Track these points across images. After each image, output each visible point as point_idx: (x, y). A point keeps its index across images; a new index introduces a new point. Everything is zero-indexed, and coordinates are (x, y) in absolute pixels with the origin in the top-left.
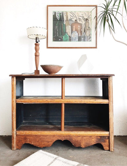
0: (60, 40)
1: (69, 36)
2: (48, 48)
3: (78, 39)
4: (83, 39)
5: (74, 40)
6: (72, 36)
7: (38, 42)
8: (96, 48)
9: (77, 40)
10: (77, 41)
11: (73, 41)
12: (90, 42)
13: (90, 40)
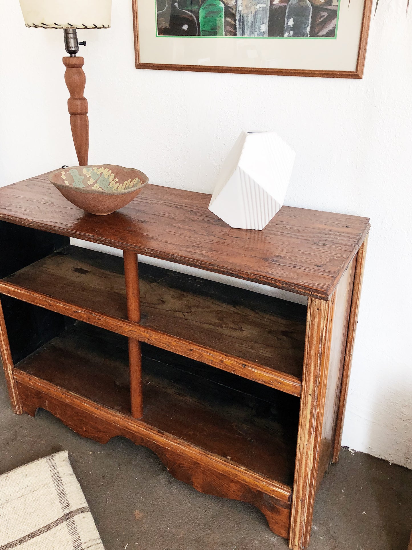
0: (185, 27)
1: (227, 7)
2: (140, 66)
3: (266, 21)
4: (291, 22)
5: (247, 32)
6: (240, 8)
7: (75, 52)
8: (355, 75)
9: (264, 28)
10: (262, 34)
11: (243, 33)
12: (328, 41)
13: (330, 27)
